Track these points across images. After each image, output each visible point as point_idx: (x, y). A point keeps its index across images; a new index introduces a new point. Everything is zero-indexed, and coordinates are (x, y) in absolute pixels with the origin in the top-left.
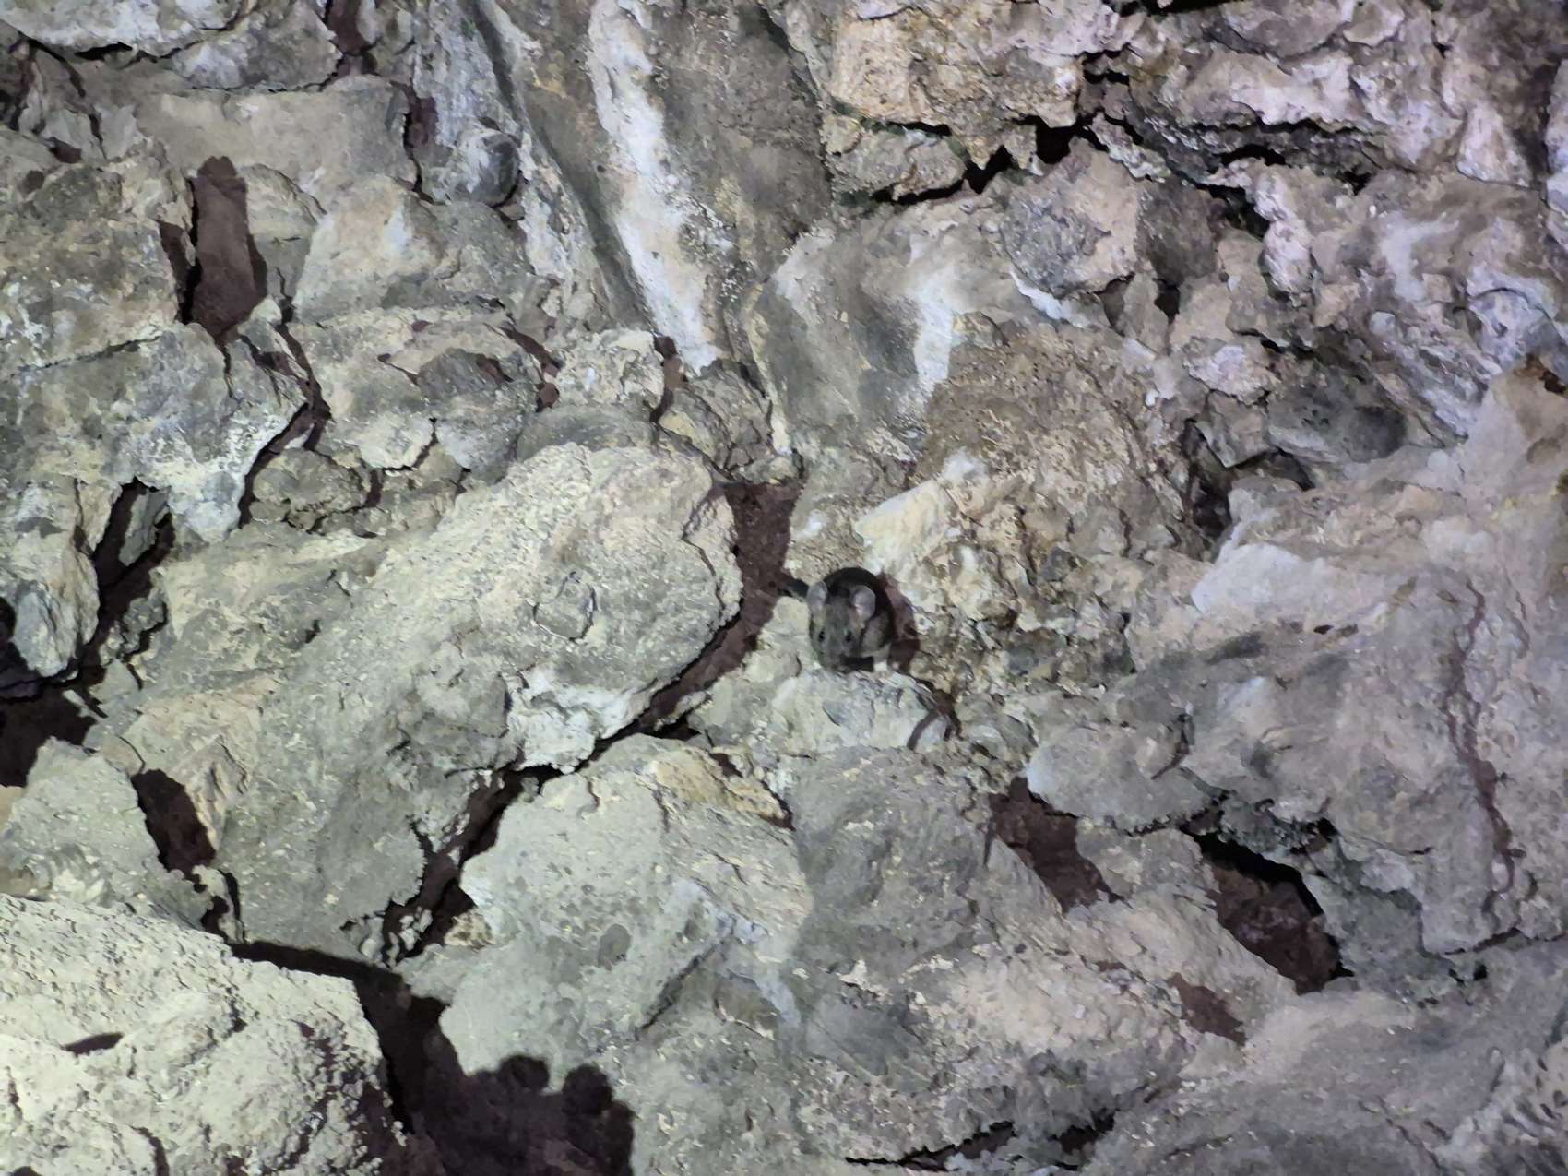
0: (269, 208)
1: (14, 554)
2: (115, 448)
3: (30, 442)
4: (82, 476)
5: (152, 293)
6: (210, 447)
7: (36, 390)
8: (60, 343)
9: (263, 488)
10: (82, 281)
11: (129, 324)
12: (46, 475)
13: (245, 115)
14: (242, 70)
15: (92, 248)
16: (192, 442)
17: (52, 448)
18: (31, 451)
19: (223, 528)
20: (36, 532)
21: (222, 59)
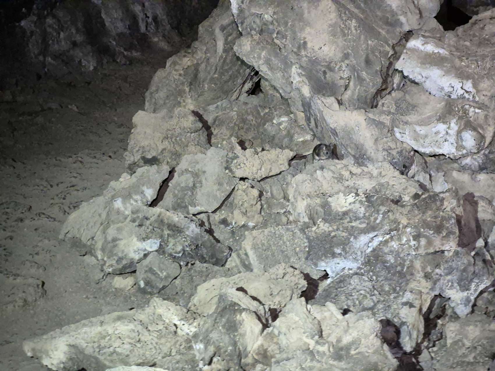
0: (483, 210)
1: (401, 312)
2: (435, 283)
3: (408, 277)
4: (423, 291)
5: (451, 236)
6: (465, 288)
7: (412, 261)
8: (421, 248)
9: (480, 303)
10: (430, 230)
11: (443, 245)
12: (412, 288)
13: (479, 180)
14: (479, 166)
15: (434, 220)
16: (460, 285)
17: (415, 280)
18: (408, 280)
19: (466, 313)
20: (408, 306)
21: (474, 161)
